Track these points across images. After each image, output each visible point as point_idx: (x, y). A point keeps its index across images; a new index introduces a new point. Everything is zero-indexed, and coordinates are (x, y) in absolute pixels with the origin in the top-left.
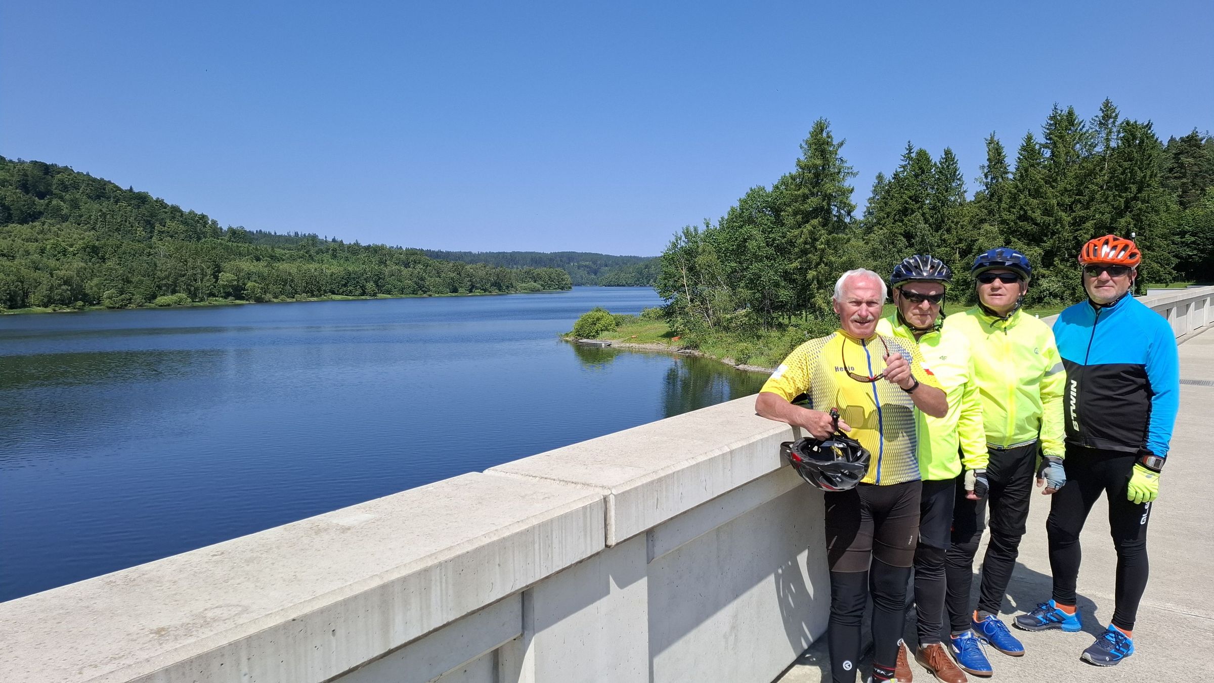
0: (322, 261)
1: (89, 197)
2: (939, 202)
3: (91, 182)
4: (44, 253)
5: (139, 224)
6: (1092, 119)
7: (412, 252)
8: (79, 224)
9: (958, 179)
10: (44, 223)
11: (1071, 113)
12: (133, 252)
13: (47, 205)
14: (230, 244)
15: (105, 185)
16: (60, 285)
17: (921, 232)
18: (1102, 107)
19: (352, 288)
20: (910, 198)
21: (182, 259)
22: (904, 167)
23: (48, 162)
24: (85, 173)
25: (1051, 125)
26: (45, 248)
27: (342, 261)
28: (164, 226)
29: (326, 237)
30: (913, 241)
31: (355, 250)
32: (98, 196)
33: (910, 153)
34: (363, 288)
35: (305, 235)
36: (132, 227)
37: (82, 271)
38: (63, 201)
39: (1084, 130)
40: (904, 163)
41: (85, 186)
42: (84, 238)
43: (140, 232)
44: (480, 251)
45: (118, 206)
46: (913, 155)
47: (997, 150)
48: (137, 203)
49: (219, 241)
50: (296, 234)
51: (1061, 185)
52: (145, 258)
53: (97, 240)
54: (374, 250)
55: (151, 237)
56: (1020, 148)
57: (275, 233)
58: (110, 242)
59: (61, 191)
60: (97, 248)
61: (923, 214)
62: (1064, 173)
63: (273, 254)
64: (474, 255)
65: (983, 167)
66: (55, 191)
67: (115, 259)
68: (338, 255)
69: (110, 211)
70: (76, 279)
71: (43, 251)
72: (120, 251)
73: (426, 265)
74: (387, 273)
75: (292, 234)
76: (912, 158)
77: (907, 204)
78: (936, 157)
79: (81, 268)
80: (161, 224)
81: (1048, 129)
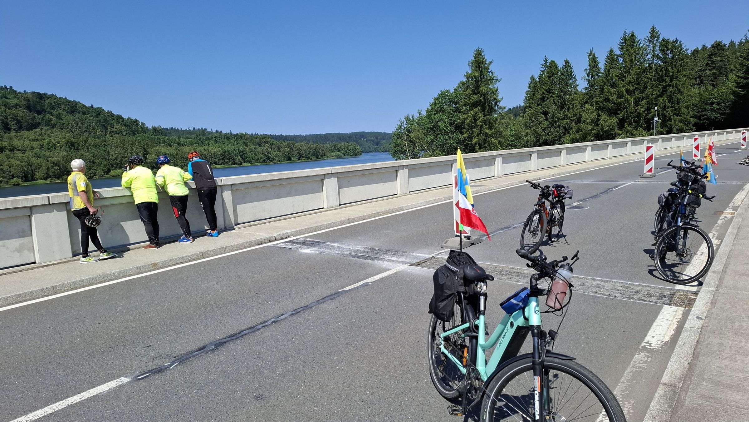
0: (209, 144)
1: (68, 112)
2: (562, 93)
3: (68, 103)
4: (42, 148)
5: (98, 127)
6: (645, 39)
7: (264, 137)
8: (62, 129)
9: (573, 78)
10: (41, 130)
11: (633, 36)
12: (95, 144)
13: (43, 118)
14: (153, 137)
15: (76, 104)
16: (53, 166)
17: (552, 111)
18: (650, 31)
19: (227, 160)
20: (546, 90)
21: (124, 147)
22: (543, 71)
23: (42, 92)
24: (64, 98)
25: (622, 43)
26: (43, 144)
27: (221, 144)
28: (113, 128)
29: (212, 130)
30: (548, 117)
31: (229, 137)
32: (72, 111)
33: (546, 63)
34: (234, 160)
35: (199, 129)
36: (94, 129)
37: (66, 158)
38: (52, 116)
39: (641, 45)
40: (543, 69)
41: (65, 106)
42: (65, 138)
43: (99, 132)
44: (306, 134)
45: (85, 117)
46: (548, 64)
47: (594, 59)
48: (96, 115)
49: (147, 135)
50: (194, 129)
51: (628, 79)
52: (103, 148)
53: (74, 138)
54: (240, 136)
55: (106, 135)
56: (606, 57)
57: (181, 129)
58: (81, 139)
59: (50, 109)
60: (74, 143)
61: (554, 100)
62: (630, 72)
63: (179, 142)
64: (303, 137)
65: (586, 70)
66: (47, 110)
67: (85, 150)
68: (218, 140)
69: (80, 120)
70: (62, 162)
71: (42, 146)
72: (87, 144)
73: (271, 144)
74: (248, 150)
75: (191, 129)
76: (547, 66)
77: (544, 94)
78: (560, 64)
79: (65, 155)
80: (111, 126)
81: (621, 46)
